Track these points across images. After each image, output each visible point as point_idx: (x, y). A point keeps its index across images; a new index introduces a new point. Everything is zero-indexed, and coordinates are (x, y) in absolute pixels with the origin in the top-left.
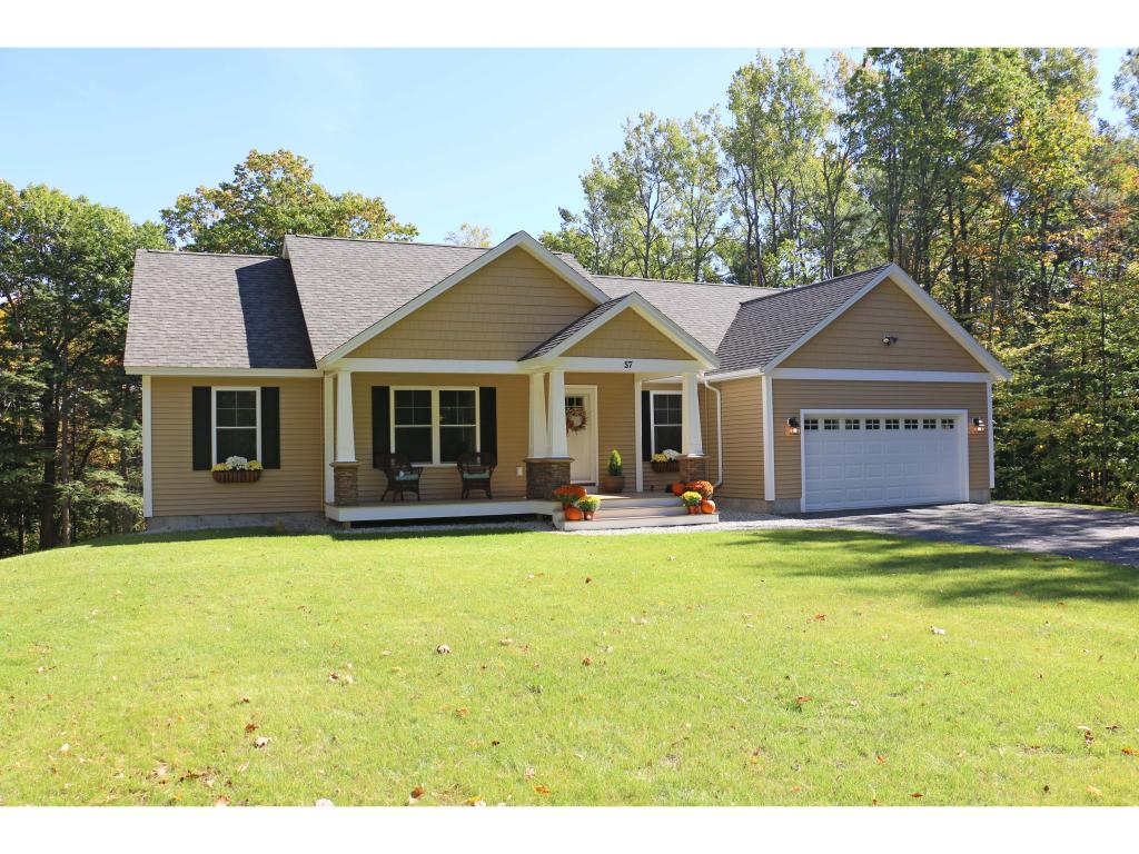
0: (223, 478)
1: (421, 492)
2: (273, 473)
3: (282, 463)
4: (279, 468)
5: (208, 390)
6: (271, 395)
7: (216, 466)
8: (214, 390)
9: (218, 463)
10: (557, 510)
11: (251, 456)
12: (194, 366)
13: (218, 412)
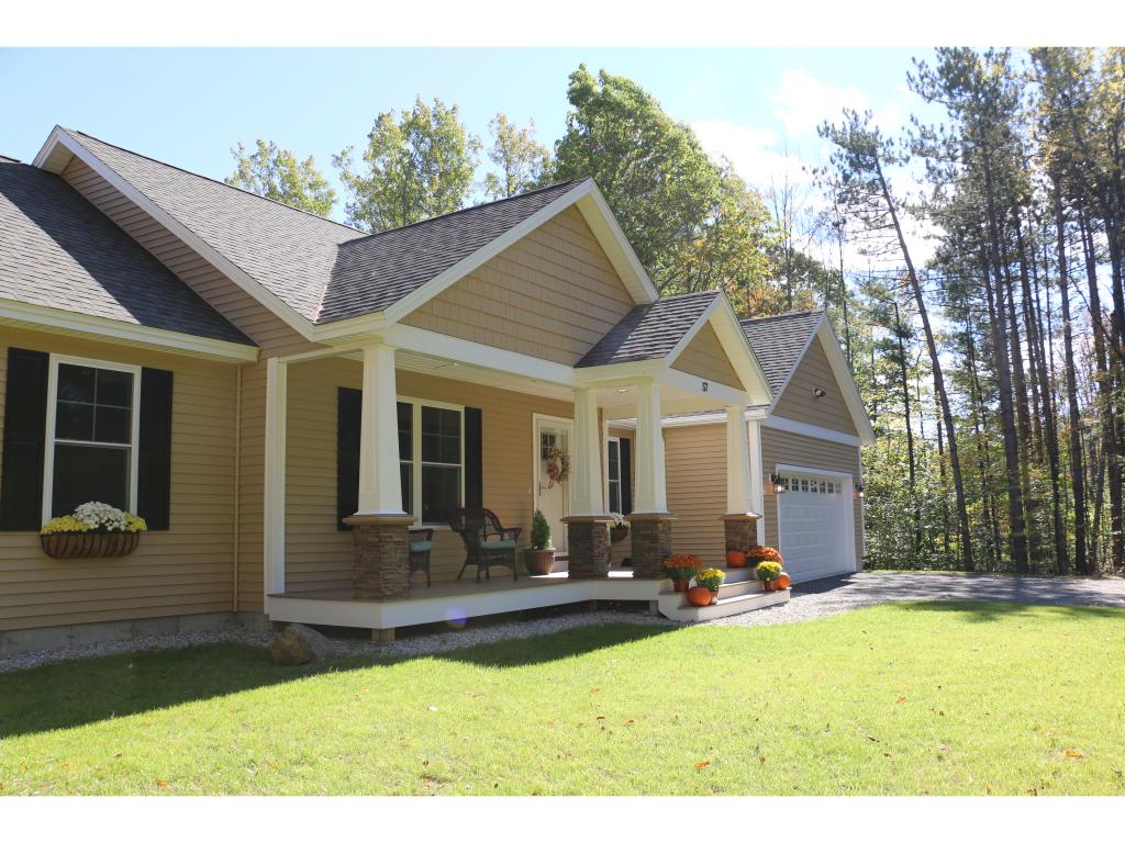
0: (62, 548)
1: (432, 570)
2: (159, 537)
3: (172, 520)
4: (167, 529)
5: (44, 359)
6: (159, 383)
7: (49, 522)
8: (55, 361)
9: (54, 515)
10: (664, 592)
11: (120, 503)
12: (30, 301)
13: (60, 407)
